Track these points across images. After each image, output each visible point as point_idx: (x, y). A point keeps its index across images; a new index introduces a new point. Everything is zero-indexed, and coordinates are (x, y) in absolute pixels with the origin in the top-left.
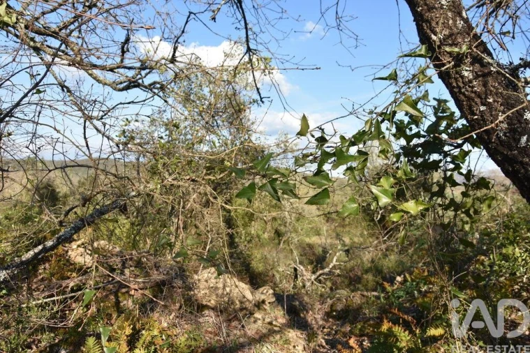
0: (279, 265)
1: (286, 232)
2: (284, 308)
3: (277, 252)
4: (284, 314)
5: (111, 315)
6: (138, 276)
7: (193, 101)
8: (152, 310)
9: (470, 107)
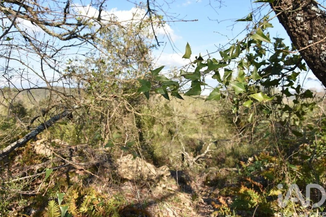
0: (172, 152)
1: (176, 131)
2: (176, 180)
3: (171, 144)
4: (176, 183)
5: (64, 187)
6: (81, 161)
7: (113, 46)
8: (91, 182)
9: (301, 41)
